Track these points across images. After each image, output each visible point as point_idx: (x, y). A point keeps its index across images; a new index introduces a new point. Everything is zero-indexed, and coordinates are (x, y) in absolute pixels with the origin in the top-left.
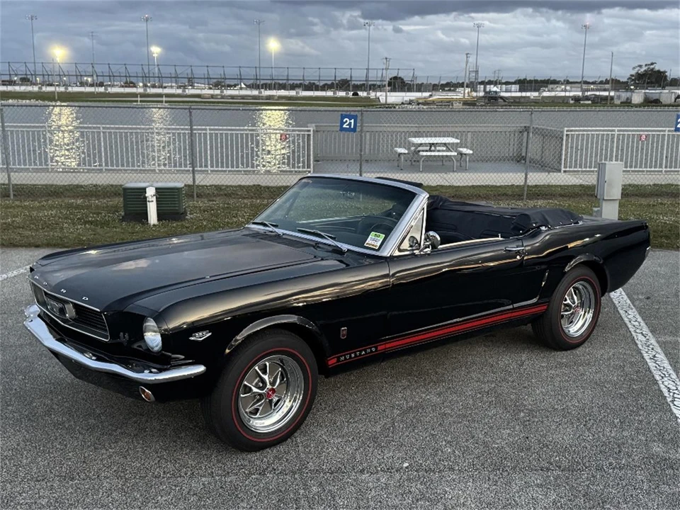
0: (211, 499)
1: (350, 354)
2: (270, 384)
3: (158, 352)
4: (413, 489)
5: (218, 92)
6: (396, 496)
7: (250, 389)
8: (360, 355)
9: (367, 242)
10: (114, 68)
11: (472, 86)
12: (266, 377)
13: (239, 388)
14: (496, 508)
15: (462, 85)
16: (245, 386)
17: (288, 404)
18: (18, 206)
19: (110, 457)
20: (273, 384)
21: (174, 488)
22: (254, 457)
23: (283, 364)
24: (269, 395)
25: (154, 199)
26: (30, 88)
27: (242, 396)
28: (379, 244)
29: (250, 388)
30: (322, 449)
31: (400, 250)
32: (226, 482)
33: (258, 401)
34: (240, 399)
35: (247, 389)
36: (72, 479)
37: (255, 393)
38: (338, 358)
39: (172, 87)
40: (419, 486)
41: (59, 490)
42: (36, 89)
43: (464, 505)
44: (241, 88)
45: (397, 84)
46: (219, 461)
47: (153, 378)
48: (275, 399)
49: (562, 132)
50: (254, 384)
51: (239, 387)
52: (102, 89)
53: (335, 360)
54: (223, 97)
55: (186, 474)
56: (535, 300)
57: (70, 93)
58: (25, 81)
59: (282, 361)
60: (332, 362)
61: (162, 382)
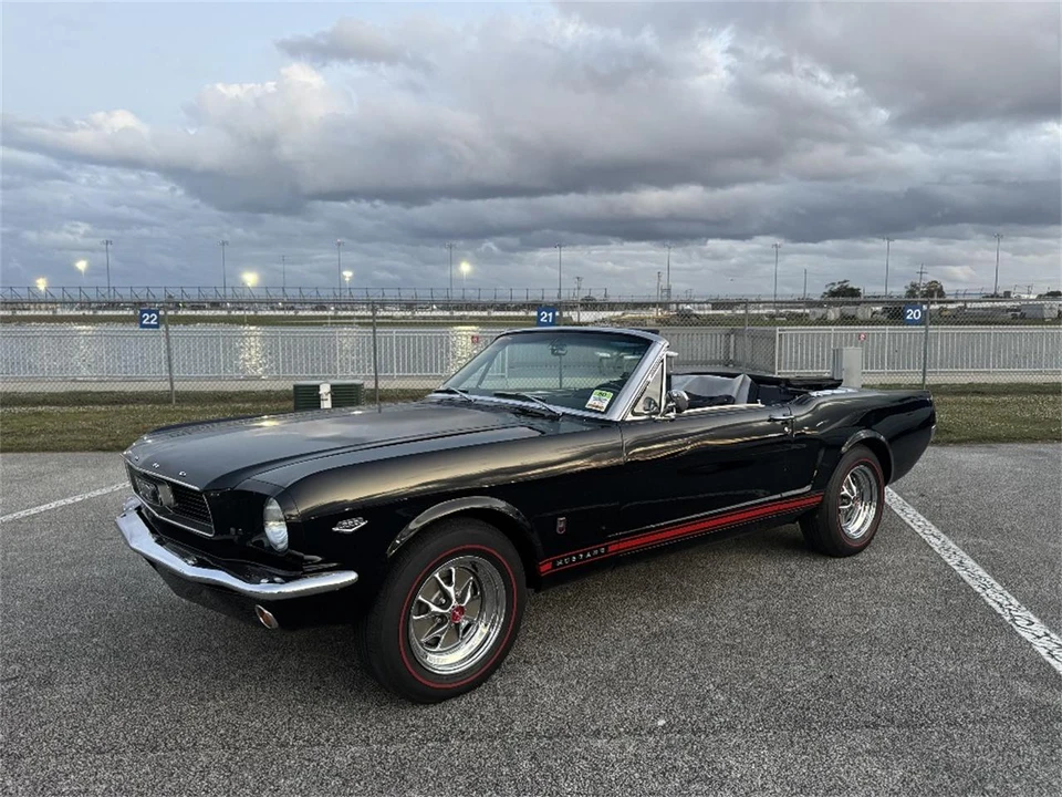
0: (362, 783)
1: (571, 557)
2: (457, 600)
3: (284, 551)
4: (680, 763)
5: (409, 314)
6: (654, 776)
7: (428, 609)
8: (584, 558)
9: (589, 402)
10: (305, 292)
11: (664, 305)
12: (451, 590)
13: (409, 608)
14: (816, 795)
15: (654, 305)
16: (420, 603)
17: (483, 630)
18: (178, 411)
19: (218, 713)
20: (461, 599)
21: (306, 763)
22: (431, 712)
23: (476, 569)
24: (454, 617)
25: (329, 397)
26: (218, 313)
27: (415, 618)
28: (605, 406)
29: (427, 606)
30: (533, 699)
31: (634, 414)
32: (387, 753)
33: (439, 626)
34: (411, 625)
35: (423, 608)
36: (154, 749)
37: (435, 613)
38: (554, 562)
39: (363, 309)
40: (687, 758)
41: (129, 768)
42: (224, 313)
43: (764, 789)
44: (433, 310)
45: (589, 304)
46: (379, 719)
47: (276, 592)
48: (464, 624)
49: (775, 331)
50: (433, 600)
51: (412, 604)
52: (292, 313)
53: (549, 566)
54: (415, 318)
55: (328, 740)
56: (808, 488)
57: (259, 317)
58: (215, 305)
59: (474, 566)
60: (545, 568)
61: (290, 597)
